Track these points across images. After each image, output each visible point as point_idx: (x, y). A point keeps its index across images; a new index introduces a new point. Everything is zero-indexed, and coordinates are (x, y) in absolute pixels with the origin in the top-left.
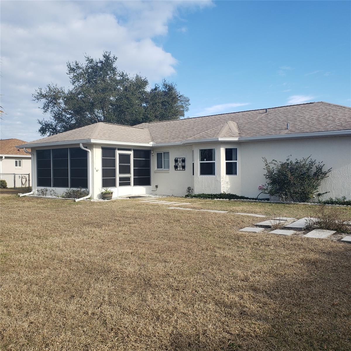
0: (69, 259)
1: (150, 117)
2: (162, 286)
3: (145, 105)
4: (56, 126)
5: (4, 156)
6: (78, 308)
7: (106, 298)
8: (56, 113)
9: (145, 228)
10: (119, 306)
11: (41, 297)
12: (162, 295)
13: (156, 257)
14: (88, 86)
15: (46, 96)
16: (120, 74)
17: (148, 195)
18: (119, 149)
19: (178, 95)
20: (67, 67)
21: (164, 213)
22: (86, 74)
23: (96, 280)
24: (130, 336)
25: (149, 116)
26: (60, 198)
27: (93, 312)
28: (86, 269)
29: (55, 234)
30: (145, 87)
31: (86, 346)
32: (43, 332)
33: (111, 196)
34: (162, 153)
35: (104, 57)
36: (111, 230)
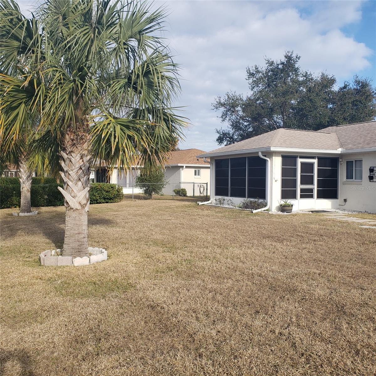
0: (250, 272)
1: (338, 119)
2: (360, 317)
3: (331, 106)
4: (233, 135)
5: (185, 165)
6: (264, 325)
7: (294, 319)
8: (233, 122)
9: (333, 247)
10: (309, 330)
11: (226, 308)
12: (361, 326)
13: (349, 282)
14: (268, 91)
15: (224, 104)
16: (303, 75)
17: (334, 210)
18: (301, 157)
19: (373, 92)
20: (247, 72)
21: (357, 232)
22: (266, 77)
23: (281, 298)
24: (324, 366)
25: (336, 118)
26: (237, 208)
27: (280, 331)
28: (269, 285)
29: (235, 245)
30: (331, 86)
31: (275, 366)
32: (231, 343)
33: (291, 209)
34: (353, 161)
35: (286, 58)
36: (295, 247)
